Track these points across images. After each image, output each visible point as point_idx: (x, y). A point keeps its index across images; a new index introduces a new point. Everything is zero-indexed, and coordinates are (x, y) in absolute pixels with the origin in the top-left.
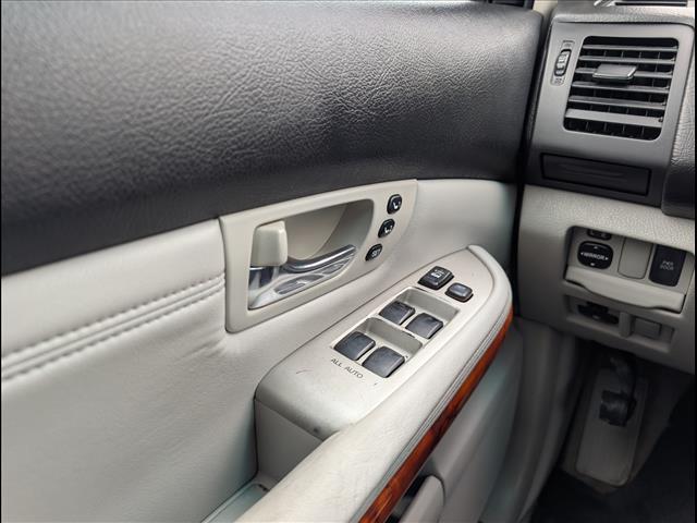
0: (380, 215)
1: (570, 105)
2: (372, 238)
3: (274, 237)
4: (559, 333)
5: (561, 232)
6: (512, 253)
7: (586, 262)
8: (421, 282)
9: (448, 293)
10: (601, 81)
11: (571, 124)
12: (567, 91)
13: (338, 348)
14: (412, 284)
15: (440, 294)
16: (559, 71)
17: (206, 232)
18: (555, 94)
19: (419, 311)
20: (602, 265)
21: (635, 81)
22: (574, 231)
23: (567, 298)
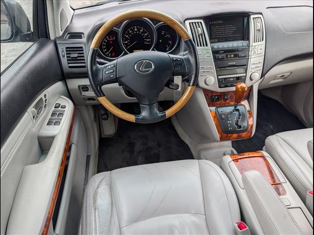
0: (44, 99)
1: (68, 63)
2: (44, 104)
3: (34, 110)
4: (87, 106)
5: (77, 87)
6: (69, 94)
7: (84, 91)
8: (55, 108)
9: (61, 108)
10: (72, 58)
11: (70, 67)
12: (66, 60)
13: (47, 125)
14: (53, 109)
15: (60, 108)
16: (63, 56)
17: (26, 114)
18: (64, 61)
19: (58, 113)
20: (87, 90)
21: (78, 57)
22: (79, 86)
23: (84, 99)
